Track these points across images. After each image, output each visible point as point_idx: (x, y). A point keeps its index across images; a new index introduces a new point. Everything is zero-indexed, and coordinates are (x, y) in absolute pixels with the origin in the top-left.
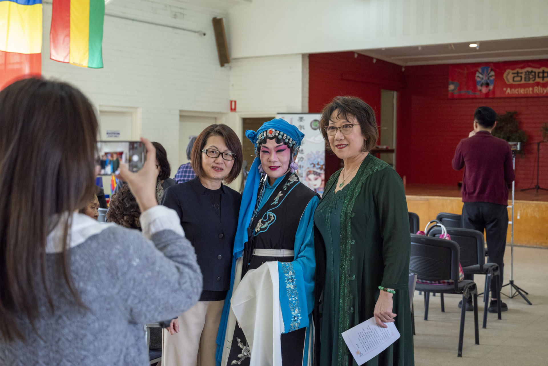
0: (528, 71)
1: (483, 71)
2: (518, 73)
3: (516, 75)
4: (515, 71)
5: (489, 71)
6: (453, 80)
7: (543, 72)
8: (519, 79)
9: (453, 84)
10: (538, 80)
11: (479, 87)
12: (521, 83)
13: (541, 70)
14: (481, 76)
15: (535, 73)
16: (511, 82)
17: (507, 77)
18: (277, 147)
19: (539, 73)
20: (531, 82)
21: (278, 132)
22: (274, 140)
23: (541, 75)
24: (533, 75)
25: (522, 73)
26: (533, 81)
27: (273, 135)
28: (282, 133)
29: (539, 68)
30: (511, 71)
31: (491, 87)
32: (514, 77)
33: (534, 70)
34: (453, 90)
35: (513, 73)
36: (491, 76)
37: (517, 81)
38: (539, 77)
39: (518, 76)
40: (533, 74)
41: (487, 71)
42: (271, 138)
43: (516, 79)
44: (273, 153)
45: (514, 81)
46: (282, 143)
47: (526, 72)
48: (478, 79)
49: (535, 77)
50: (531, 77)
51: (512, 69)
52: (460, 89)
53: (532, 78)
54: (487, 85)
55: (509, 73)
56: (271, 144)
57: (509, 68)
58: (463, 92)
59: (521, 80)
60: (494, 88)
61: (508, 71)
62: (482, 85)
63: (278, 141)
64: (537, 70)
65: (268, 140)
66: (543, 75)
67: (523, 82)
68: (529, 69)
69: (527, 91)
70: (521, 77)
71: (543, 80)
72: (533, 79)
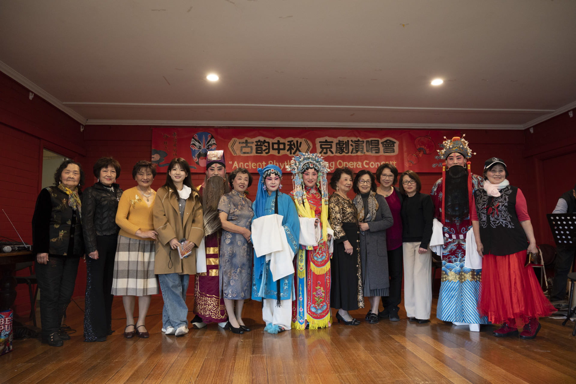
0: (259, 141)
1: (200, 138)
2: (247, 143)
3: (244, 145)
4: (244, 140)
5: (209, 139)
7: (279, 143)
8: (248, 150)
9: (157, 153)
10: (272, 152)
11: (195, 159)
12: (252, 155)
13: (275, 140)
14: (197, 144)
15: (268, 143)
16: (238, 153)
17: (232, 147)
18: (276, 177)
19: (273, 144)
20: (264, 154)
21: (275, 170)
22: (274, 174)
23: (276, 146)
24: (266, 146)
25: (252, 143)
26: (267, 153)
27: (273, 172)
28: (277, 171)
29: (273, 138)
30: (238, 140)
32: (242, 148)
33: (267, 140)
34: (158, 161)
35: (240, 143)
36: (212, 145)
37: (247, 153)
38: (273, 149)
39: (247, 146)
40: (266, 144)
41: (206, 139)
42: (273, 173)
43: (244, 150)
44: (273, 180)
45: (241, 152)
46: (277, 176)
47: (257, 142)
48: (194, 148)
49: (269, 149)
50: (264, 148)
51: (239, 138)
53: (266, 149)
55: (234, 143)
56: (273, 176)
57: (235, 136)
59: (251, 153)
61: (233, 139)
62: (198, 156)
63: (276, 174)
64: (271, 141)
65: (271, 174)
66: (279, 146)
67: (254, 154)
68: (262, 139)
69: (259, 165)
70: (251, 147)
71: (279, 153)
72: (267, 151)
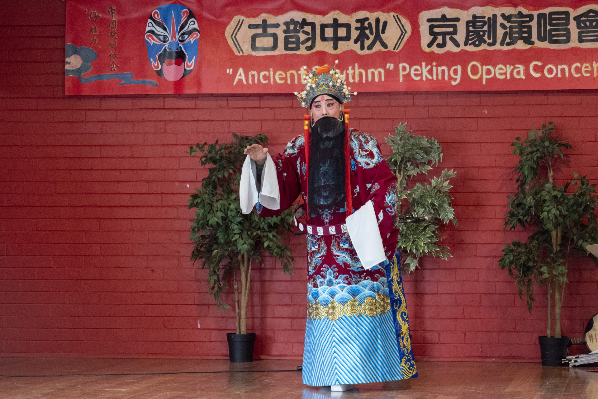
0: (292, 21)
2: (265, 25)
3: (259, 31)
4: (258, 21)
6: (76, 41)
7: (336, 25)
8: (268, 42)
9: (76, 52)
10: (320, 46)
11: (155, 64)
12: (277, 53)
13: (328, 19)
14: (159, 30)
15: (313, 25)
16: (247, 49)
17: (234, 36)
19: (323, 27)
20: (302, 51)
23: (329, 32)
24: (307, 33)
25: (277, 26)
26: (308, 48)
29: (324, 13)
30: (247, 21)
31: (190, 64)
32: (254, 37)
33: (310, 18)
34: (78, 71)
35: (251, 26)
36: (190, 33)
37: (265, 49)
38: (324, 39)
39: (265, 34)
40: (308, 29)
43: (260, 42)
45: (254, 47)
47: (286, 24)
48: (152, 41)
49: (314, 39)
50: (303, 37)
51: (250, 15)
52: (99, 69)
53: (307, 40)
54: (180, 57)
55: (239, 25)
57: (239, 12)
58: (107, 77)
59: (275, 47)
60: (199, 65)
61: (236, 18)
62: (161, 58)
64: (318, 20)
66: (336, 32)
67: (281, 50)
68: (298, 16)
69: (292, 76)
70: (275, 36)
71: (335, 47)
72: (309, 44)
